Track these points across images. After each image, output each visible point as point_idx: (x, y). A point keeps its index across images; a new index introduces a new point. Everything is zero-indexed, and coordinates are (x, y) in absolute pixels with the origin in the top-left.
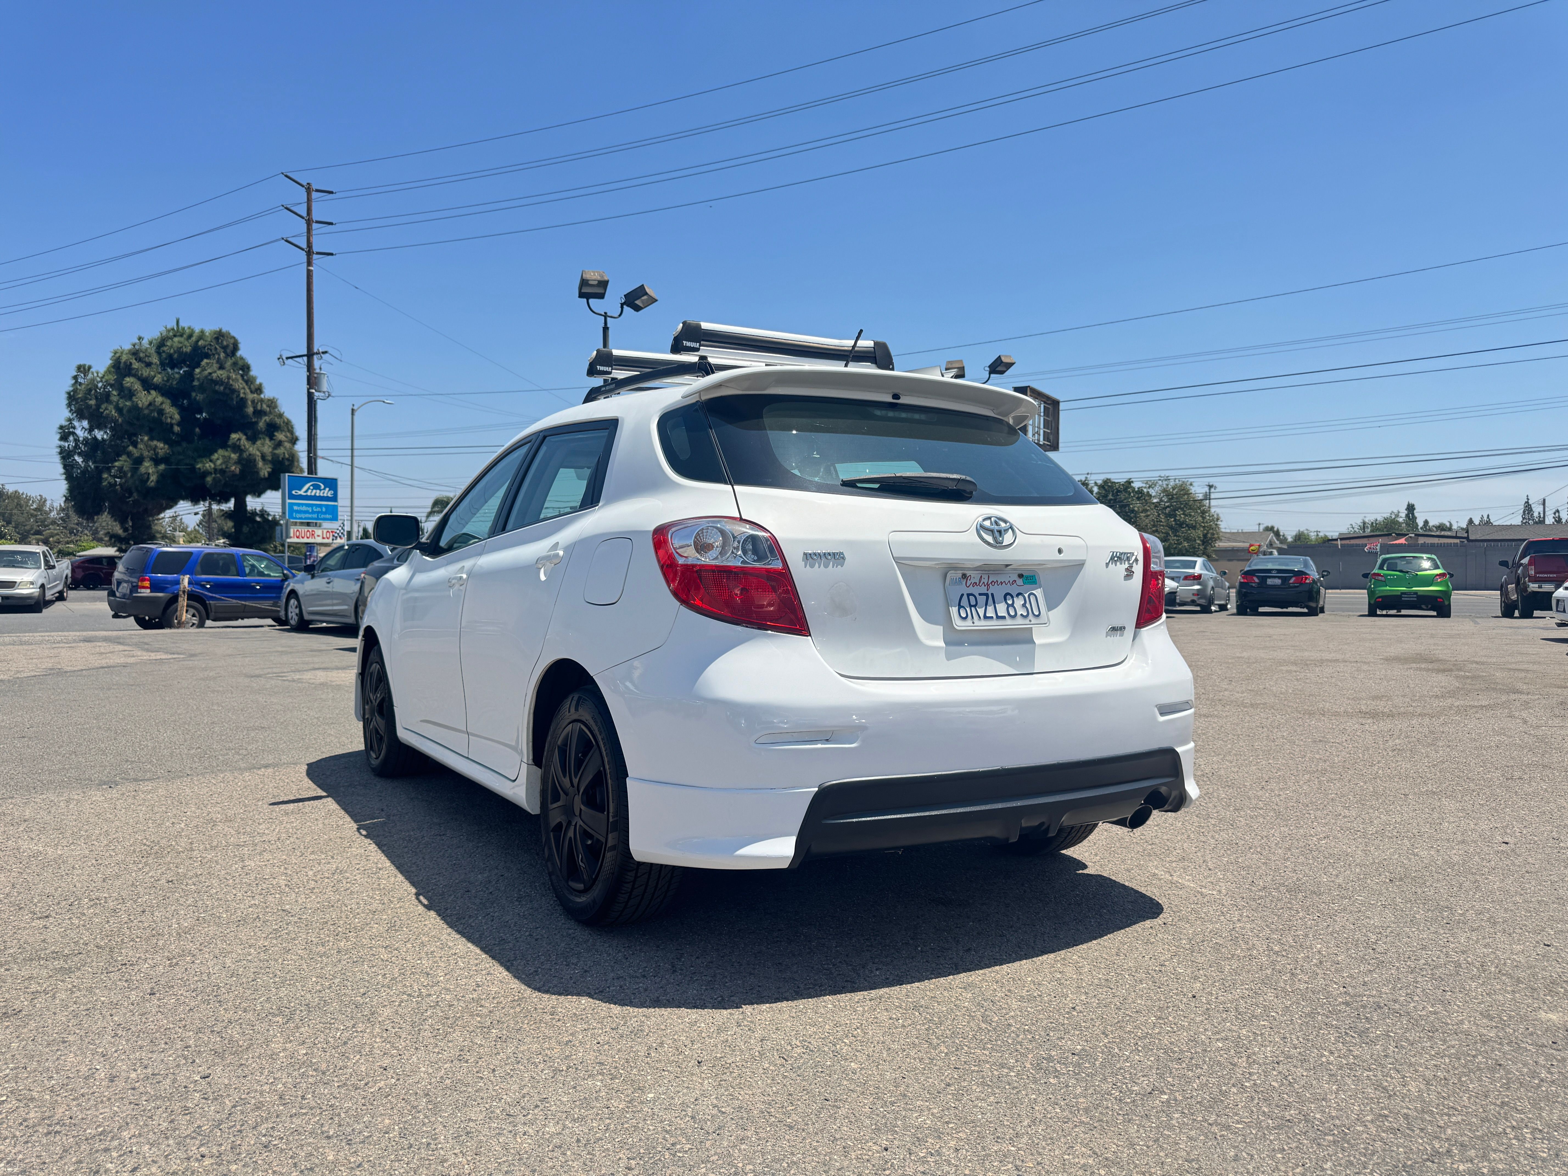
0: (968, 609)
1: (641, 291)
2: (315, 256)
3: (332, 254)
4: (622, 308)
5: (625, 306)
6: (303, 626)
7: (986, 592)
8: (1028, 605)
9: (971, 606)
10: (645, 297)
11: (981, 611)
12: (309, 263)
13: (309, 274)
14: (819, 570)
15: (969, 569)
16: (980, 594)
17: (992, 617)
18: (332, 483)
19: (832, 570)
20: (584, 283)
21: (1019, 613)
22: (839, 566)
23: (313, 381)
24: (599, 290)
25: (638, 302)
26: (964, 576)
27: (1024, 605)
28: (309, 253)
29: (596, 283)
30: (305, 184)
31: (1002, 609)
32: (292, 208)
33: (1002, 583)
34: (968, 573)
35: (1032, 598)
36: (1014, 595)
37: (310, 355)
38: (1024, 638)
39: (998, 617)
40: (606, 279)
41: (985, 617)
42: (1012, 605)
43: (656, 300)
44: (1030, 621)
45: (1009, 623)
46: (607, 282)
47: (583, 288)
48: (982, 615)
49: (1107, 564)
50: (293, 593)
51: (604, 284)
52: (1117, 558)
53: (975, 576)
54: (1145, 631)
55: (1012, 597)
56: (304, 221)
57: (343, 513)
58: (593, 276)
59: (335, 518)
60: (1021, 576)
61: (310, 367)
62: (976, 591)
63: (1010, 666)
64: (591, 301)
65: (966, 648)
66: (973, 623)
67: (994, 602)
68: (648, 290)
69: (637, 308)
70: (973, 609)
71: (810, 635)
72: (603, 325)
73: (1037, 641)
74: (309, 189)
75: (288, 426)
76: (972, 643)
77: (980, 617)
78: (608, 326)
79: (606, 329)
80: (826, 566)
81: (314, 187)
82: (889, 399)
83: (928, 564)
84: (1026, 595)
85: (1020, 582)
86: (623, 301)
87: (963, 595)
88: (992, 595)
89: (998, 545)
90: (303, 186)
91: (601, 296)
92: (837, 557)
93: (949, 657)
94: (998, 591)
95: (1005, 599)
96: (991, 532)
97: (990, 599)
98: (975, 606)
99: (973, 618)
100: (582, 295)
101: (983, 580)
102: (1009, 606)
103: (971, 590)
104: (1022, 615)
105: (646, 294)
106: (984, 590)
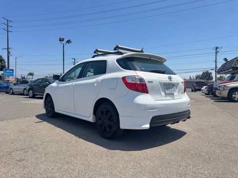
1: (69, 40)
6: (13, 94)
12: (8, 33)
13: (8, 35)
18: (13, 70)
19: (151, 84)
23: (8, 53)
24: (63, 40)
25: (69, 42)
28: (8, 31)
34: (167, 84)
36: (172, 88)
37: (8, 48)
38: (173, 94)
40: (64, 38)
43: (72, 42)
44: (174, 92)
47: (60, 39)
50: (11, 88)
52: (182, 82)
54: (184, 93)
57: (14, 75)
59: (13, 76)
60: (173, 85)
61: (8, 50)
63: (172, 98)
66: (168, 92)
71: (149, 94)
73: (175, 95)
74: (8, 20)
75: (4, 60)
78: (64, 46)
82: (149, 58)
83: (162, 83)
84: (174, 88)
86: (66, 42)
89: (171, 80)
92: (152, 82)
93: (165, 97)
96: (170, 78)
100: (60, 41)
101: (169, 86)
103: (167, 87)
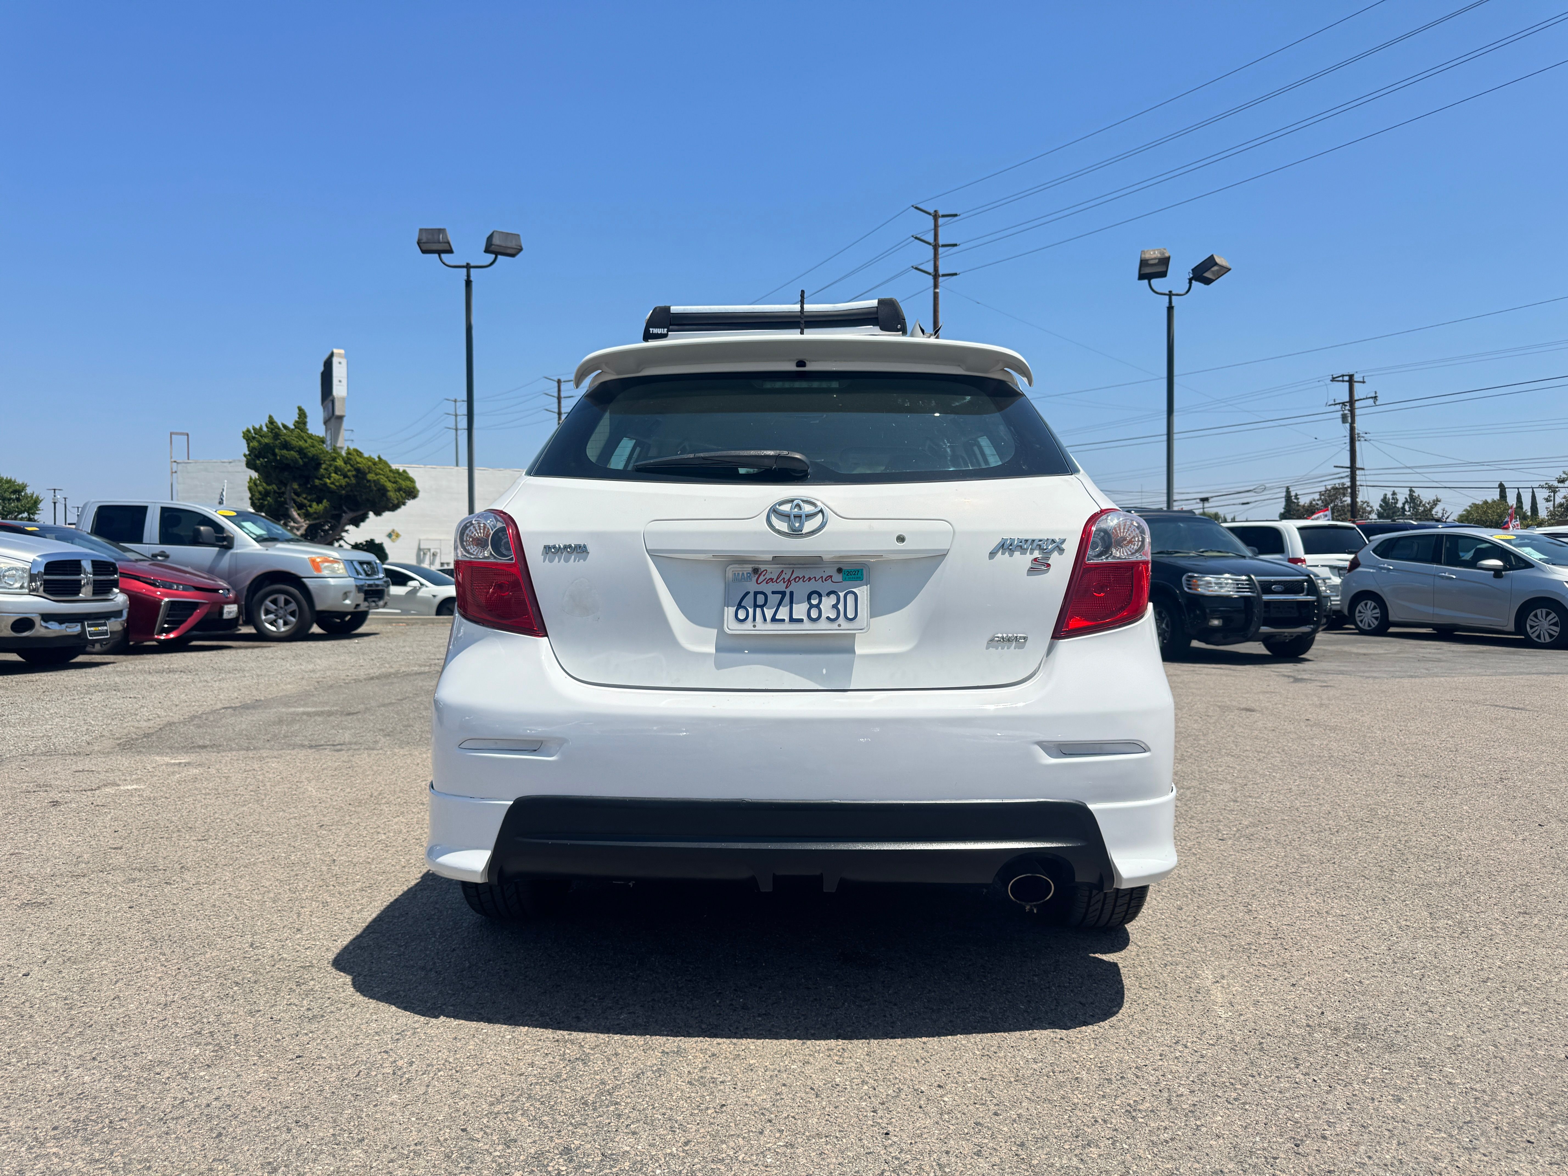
0: (751, 611)
1: (1210, 262)
2: (941, 279)
3: (955, 274)
4: (1190, 283)
5: (1193, 282)
7: (784, 590)
8: (841, 607)
9: (756, 606)
10: (1215, 268)
11: (769, 613)
12: (936, 286)
13: (936, 296)
14: (558, 564)
15: (765, 562)
16: (773, 593)
17: (783, 620)
19: (574, 564)
20: (1143, 263)
21: (824, 616)
22: (581, 561)
24: (1160, 269)
25: (1208, 275)
26: (756, 571)
27: (835, 606)
28: (936, 276)
29: (1157, 261)
30: (932, 211)
31: (800, 610)
32: (923, 238)
33: (810, 579)
34: (762, 567)
35: (850, 598)
36: (823, 593)
38: (838, 647)
39: (792, 620)
40: (1167, 255)
41: (774, 619)
42: (817, 606)
43: (1230, 270)
44: (839, 625)
45: (807, 627)
46: (1168, 259)
47: (1142, 269)
48: (769, 617)
49: (992, 554)
51: (1165, 261)
52: (1016, 545)
53: (773, 571)
54: (1065, 645)
55: (820, 596)
56: (931, 247)
58: (1153, 254)
60: (840, 570)
62: (768, 588)
63: (811, 680)
64: (1153, 281)
65: (746, 655)
66: (754, 626)
67: (791, 602)
68: (1218, 260)
69: (1208, 281)
70: (758, 610)
71: (547, 636)
72: (1167, 304)
73: (858, 651)
74: (936, 216)
76: (753, 651)
77: (765, 620)
78: (1173, 304)
79: (1170, 309)
80: (567, 561)
81: (941, 213)
82: (791, 367)
83: (702, 557)
84: (842, 595)
85: (837, 577)
86: (1191, 276)
87: (748, 593)
88: (792, 593)
89: (797, 533)
90: (930, 214)
91: (1163, 274)
92: (580, 550)
93: (719, 666)
94: (800, 589)
95: (809, 598)
96: (787, 518)
97: (787, 597)
98: (762, 607)
99: (754, 619)
100: (1141, 277)
101: (783, 576)
102: (812, 606)
103: (763, 587)
104: (828, 618)
105: (1216, 264)
106: (781, 587)
